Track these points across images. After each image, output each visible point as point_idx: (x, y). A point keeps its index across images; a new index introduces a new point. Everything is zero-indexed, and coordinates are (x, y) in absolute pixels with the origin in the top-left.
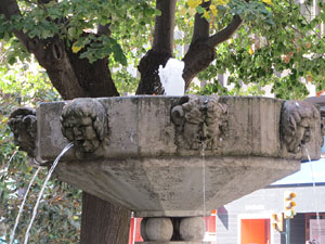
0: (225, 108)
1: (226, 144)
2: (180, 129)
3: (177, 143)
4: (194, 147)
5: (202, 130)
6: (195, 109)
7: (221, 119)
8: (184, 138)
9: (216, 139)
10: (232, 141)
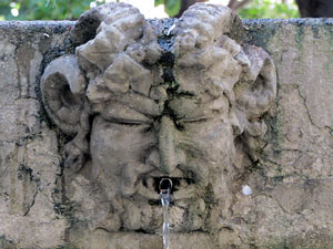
0: (255, 61)
1: (269, 207)
2: (76, 148)
3: (65, 208)
4: (134, 219)
5: (155, 147)
6: (123, 59)
7: (240, 104)
8: (96, 187)
9: (221, 187)
10: (293, 196)
